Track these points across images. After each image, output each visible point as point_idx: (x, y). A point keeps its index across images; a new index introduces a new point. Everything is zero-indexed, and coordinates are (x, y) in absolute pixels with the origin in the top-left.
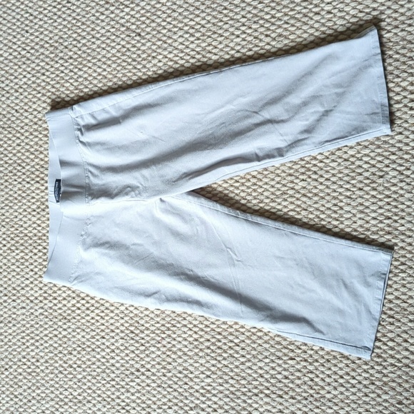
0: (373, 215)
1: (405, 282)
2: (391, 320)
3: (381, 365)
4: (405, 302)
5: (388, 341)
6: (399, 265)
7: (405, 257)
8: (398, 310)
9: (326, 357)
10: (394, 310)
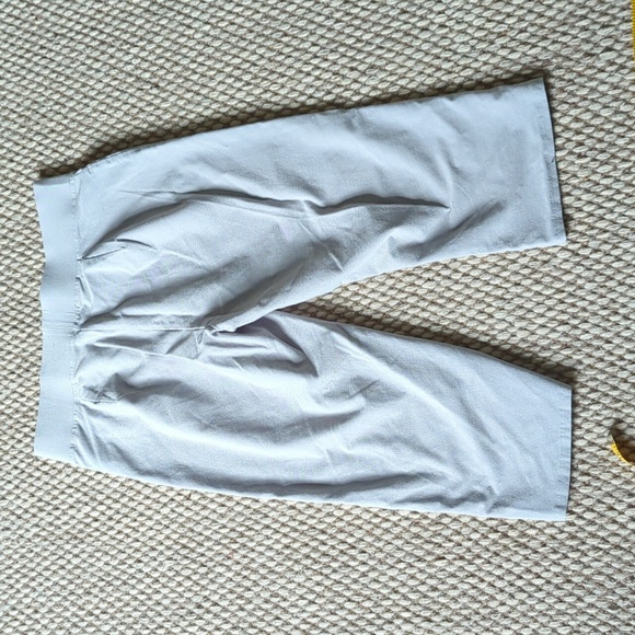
0: (541, 321)
1: (599, 418)
2: (586, 479)
3: (578, 550)
4: (604, 449)
5: (584, 512)
6: (589, 393)
7: (596, 379)
8: (595, 461)
9: (493, 548)
10: (588, 463)
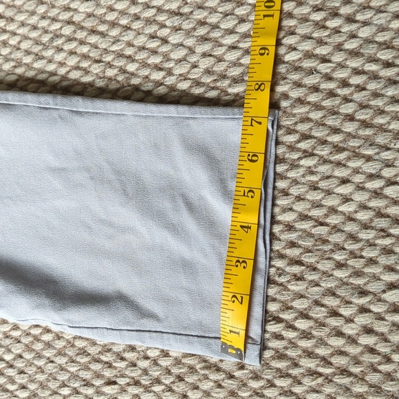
0: (229, 40)
1: (314, 178)
2: (296, 269)
3: (289, 375)
4: (322, 224)
5: (296, 318)
6: (299, 141)
7: (309, 120)
8: (308, 243)
9: (175, 371)
10: (300, 246)
